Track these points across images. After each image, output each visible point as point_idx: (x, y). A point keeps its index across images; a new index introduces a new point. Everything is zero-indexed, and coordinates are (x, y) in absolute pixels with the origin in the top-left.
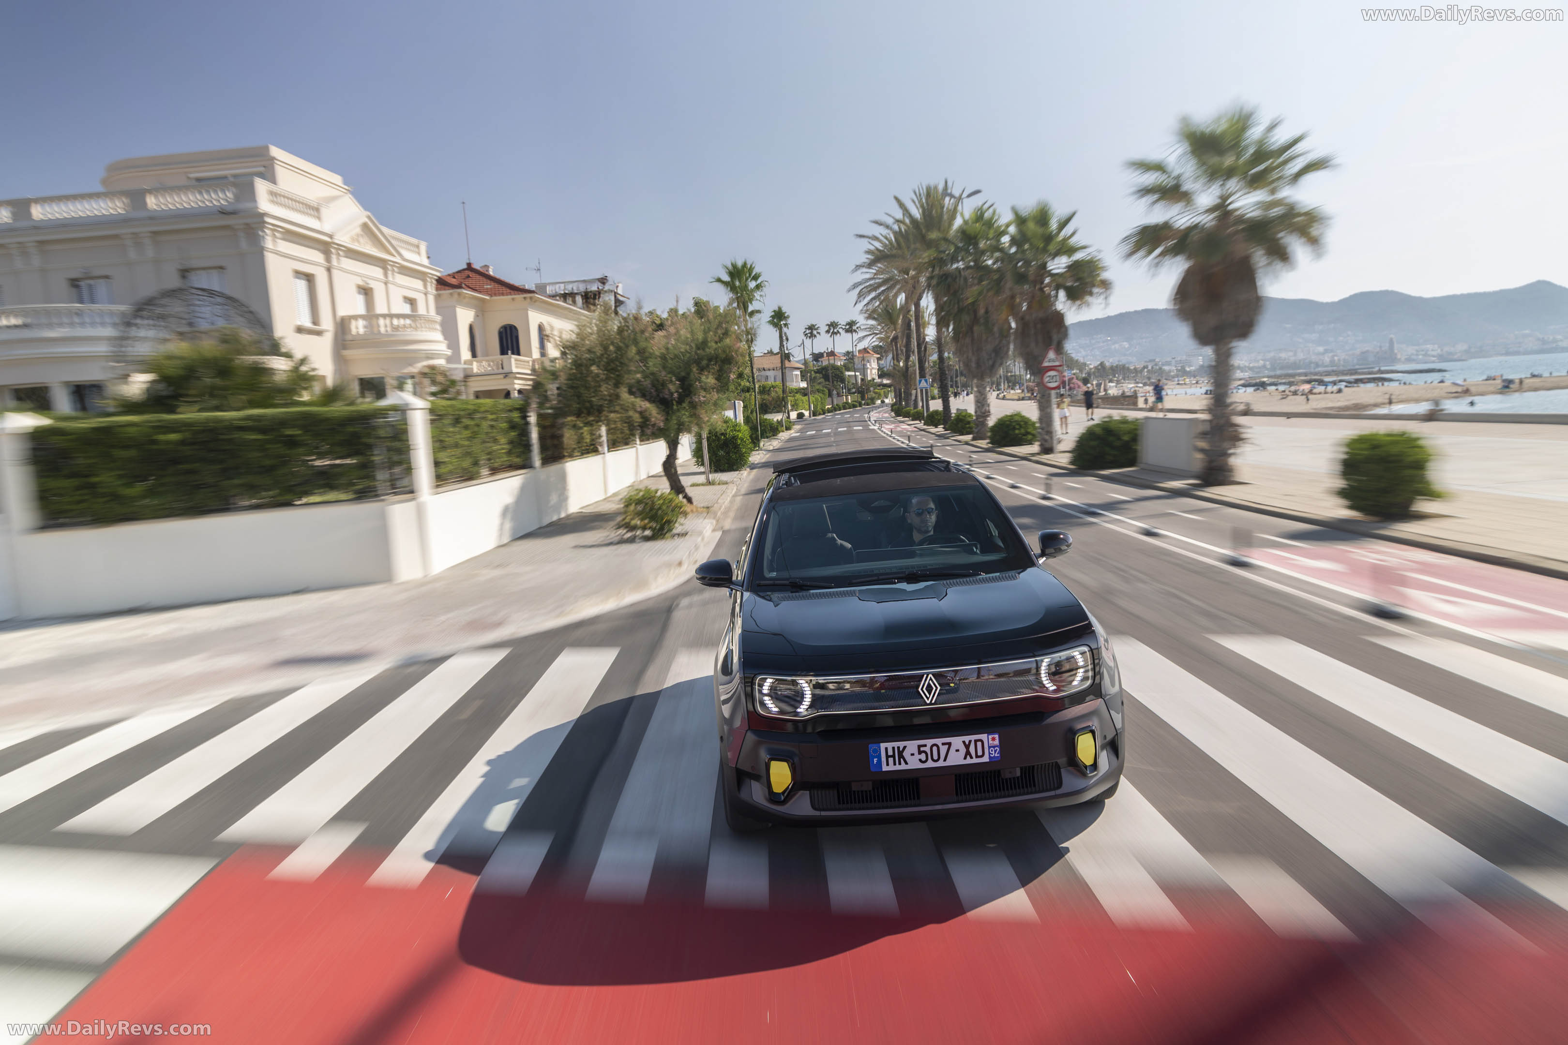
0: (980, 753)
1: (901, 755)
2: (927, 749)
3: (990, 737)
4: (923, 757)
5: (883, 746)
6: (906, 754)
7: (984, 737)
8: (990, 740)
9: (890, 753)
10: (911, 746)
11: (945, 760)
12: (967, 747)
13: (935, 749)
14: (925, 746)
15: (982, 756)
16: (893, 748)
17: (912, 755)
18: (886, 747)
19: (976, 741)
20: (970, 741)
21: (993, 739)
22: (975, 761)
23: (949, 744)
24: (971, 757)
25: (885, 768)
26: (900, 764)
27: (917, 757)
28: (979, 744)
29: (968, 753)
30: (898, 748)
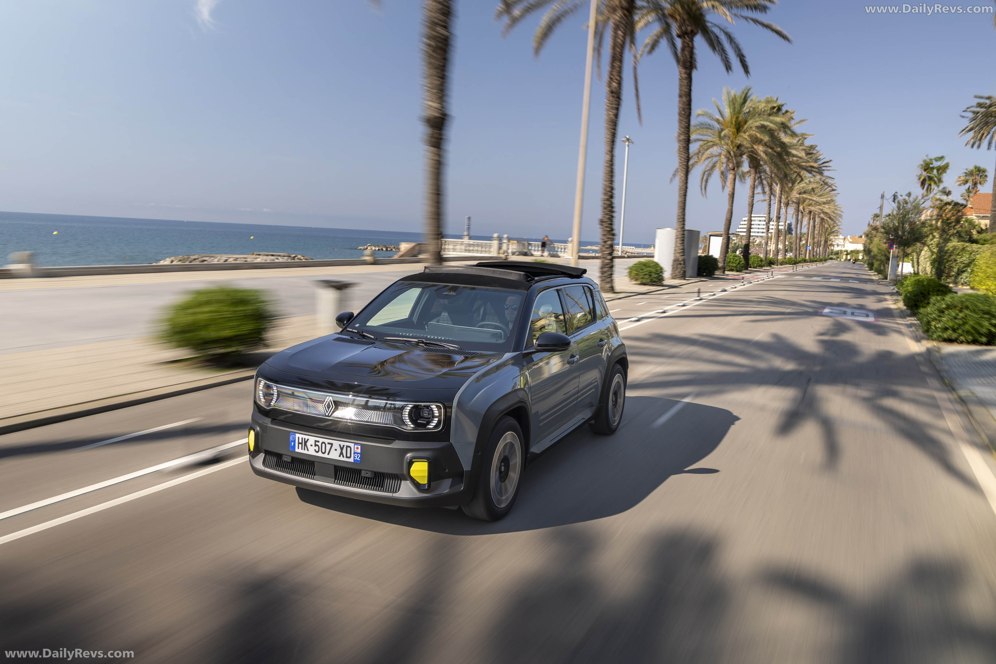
0: (349, 455)
1: (305, 445)
2: (319, 444)
3: (356, 446)
4: (317, 448)
5: (297, 435)
6: (308, 444)
7: (352, 445)
8: (355, 448)
9: (300, 441)
10: (312, 440)
11: (328, 454)
12: (342, 449)
13: (324, 445)
14: (318, 442)
15: (350, 457)
16: (302, 438)
17: (311, 445)
18: (299, 436)
19: (347, 447)
20: (344, 446)
21: (357, 448)
22: (345, 459)
23: (332, 444)
24: (343, 457)
25: (297, 450)
26: (304, 450)
27: (314, 448)
28: (349, 449)
29: (341, 453)
30: (305, 439)
